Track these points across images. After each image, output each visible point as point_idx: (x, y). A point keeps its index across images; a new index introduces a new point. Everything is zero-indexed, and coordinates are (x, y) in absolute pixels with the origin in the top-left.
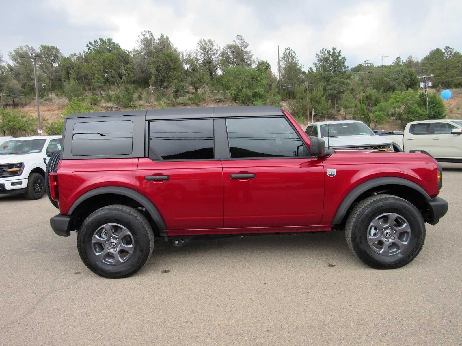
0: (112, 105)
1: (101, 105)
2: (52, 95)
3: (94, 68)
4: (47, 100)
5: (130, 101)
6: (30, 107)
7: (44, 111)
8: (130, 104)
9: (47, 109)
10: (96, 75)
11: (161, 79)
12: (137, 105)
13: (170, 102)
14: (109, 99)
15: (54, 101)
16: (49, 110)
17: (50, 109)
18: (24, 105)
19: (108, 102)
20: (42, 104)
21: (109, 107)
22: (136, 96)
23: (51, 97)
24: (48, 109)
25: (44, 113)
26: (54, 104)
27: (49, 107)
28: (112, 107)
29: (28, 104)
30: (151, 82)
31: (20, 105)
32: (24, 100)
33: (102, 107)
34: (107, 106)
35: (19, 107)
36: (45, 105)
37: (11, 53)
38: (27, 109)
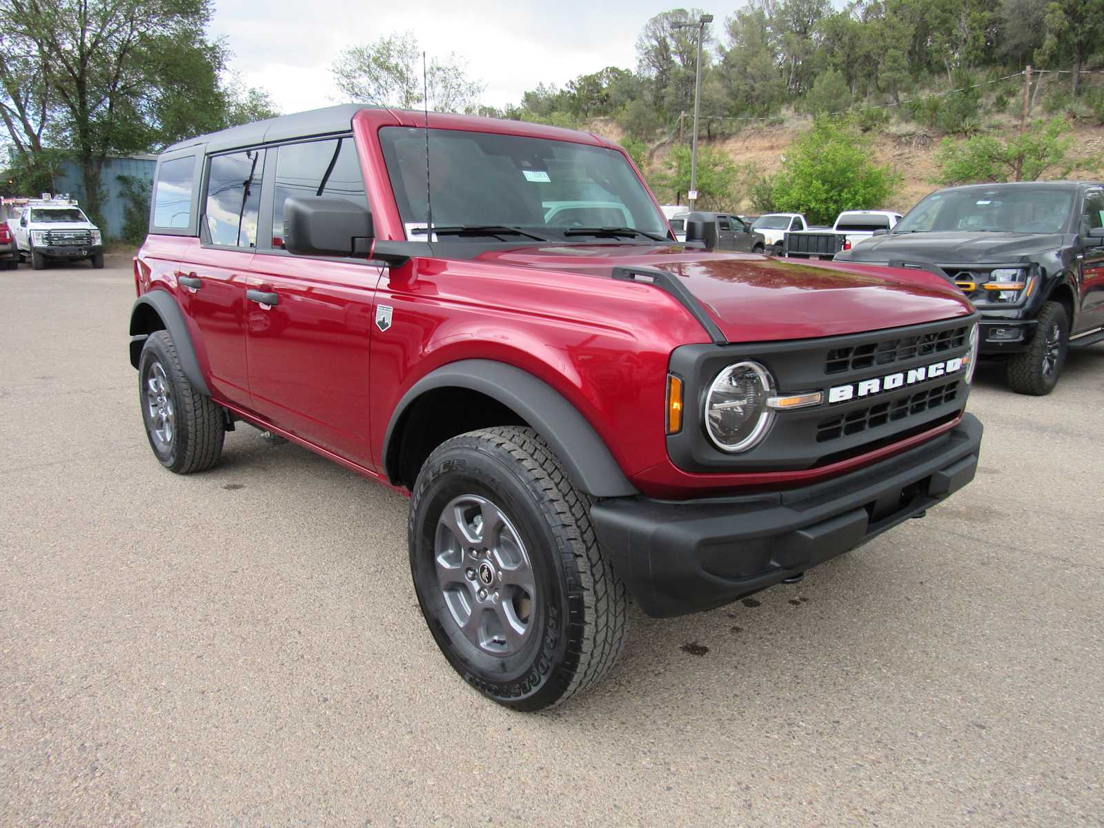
0: (913, 130)
1: (887, 131)
2: (786, 112)
3: (888, 32)
4: (772, 124)
5: (965, 117)
6: (736, 142)
7: (761, 150)
8: (963, 125)
9: (768, 144)
10: (891, 52)
11: (1080, 42)
12: (983, 127)
13: (1092, 111)
14: (913, 112)
15: (786, 124)
16: (772, 148)
17: (775, 145)
18: (725, 137)
19: (907, 121)
20: (760, 132)
21: (905, 136)
22: (988, 100)
23: (784, 115)
24: (770, 144)
25: (761, 153)
26: (786, 132)
27: (774, 140)
28: (911, 135)
29: (735, 134)
30: (1039, 54)
31: (718, 137)
32: (728, 125)
33: (887, 135)
34: (899, 133)
35: (717, 141)
36: (766, 136)
37: (729, 20)
38: (731, 145)
